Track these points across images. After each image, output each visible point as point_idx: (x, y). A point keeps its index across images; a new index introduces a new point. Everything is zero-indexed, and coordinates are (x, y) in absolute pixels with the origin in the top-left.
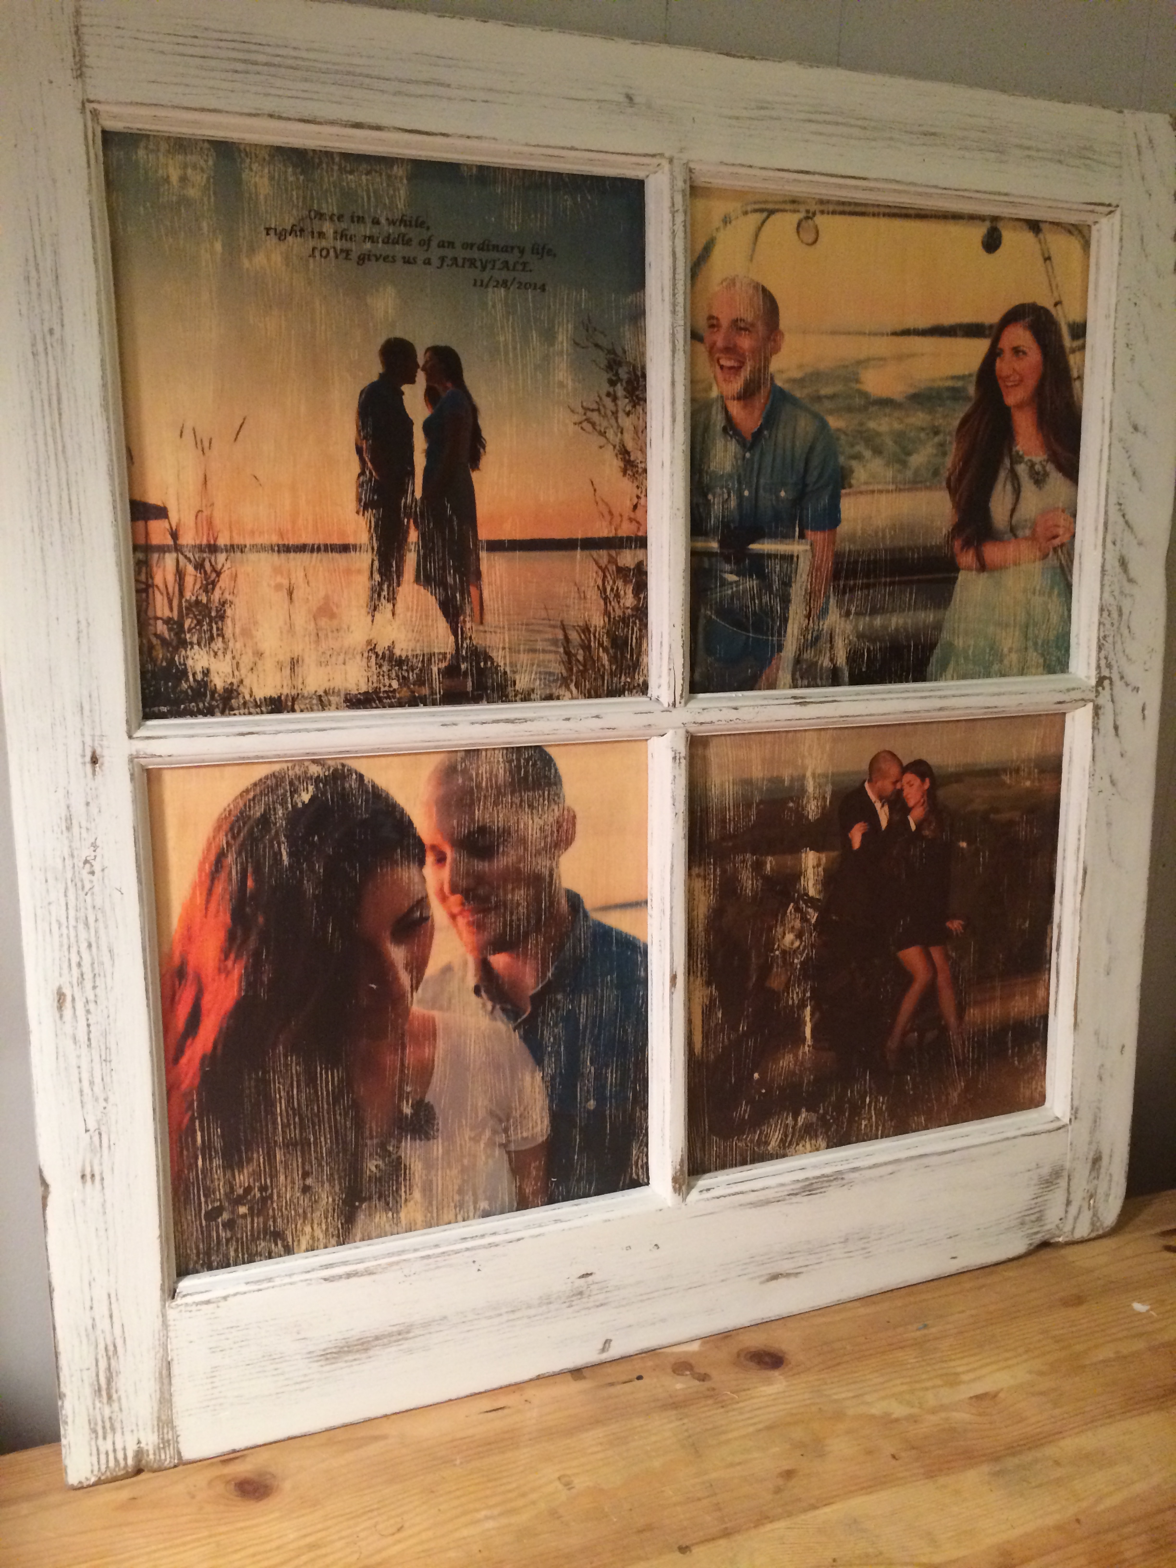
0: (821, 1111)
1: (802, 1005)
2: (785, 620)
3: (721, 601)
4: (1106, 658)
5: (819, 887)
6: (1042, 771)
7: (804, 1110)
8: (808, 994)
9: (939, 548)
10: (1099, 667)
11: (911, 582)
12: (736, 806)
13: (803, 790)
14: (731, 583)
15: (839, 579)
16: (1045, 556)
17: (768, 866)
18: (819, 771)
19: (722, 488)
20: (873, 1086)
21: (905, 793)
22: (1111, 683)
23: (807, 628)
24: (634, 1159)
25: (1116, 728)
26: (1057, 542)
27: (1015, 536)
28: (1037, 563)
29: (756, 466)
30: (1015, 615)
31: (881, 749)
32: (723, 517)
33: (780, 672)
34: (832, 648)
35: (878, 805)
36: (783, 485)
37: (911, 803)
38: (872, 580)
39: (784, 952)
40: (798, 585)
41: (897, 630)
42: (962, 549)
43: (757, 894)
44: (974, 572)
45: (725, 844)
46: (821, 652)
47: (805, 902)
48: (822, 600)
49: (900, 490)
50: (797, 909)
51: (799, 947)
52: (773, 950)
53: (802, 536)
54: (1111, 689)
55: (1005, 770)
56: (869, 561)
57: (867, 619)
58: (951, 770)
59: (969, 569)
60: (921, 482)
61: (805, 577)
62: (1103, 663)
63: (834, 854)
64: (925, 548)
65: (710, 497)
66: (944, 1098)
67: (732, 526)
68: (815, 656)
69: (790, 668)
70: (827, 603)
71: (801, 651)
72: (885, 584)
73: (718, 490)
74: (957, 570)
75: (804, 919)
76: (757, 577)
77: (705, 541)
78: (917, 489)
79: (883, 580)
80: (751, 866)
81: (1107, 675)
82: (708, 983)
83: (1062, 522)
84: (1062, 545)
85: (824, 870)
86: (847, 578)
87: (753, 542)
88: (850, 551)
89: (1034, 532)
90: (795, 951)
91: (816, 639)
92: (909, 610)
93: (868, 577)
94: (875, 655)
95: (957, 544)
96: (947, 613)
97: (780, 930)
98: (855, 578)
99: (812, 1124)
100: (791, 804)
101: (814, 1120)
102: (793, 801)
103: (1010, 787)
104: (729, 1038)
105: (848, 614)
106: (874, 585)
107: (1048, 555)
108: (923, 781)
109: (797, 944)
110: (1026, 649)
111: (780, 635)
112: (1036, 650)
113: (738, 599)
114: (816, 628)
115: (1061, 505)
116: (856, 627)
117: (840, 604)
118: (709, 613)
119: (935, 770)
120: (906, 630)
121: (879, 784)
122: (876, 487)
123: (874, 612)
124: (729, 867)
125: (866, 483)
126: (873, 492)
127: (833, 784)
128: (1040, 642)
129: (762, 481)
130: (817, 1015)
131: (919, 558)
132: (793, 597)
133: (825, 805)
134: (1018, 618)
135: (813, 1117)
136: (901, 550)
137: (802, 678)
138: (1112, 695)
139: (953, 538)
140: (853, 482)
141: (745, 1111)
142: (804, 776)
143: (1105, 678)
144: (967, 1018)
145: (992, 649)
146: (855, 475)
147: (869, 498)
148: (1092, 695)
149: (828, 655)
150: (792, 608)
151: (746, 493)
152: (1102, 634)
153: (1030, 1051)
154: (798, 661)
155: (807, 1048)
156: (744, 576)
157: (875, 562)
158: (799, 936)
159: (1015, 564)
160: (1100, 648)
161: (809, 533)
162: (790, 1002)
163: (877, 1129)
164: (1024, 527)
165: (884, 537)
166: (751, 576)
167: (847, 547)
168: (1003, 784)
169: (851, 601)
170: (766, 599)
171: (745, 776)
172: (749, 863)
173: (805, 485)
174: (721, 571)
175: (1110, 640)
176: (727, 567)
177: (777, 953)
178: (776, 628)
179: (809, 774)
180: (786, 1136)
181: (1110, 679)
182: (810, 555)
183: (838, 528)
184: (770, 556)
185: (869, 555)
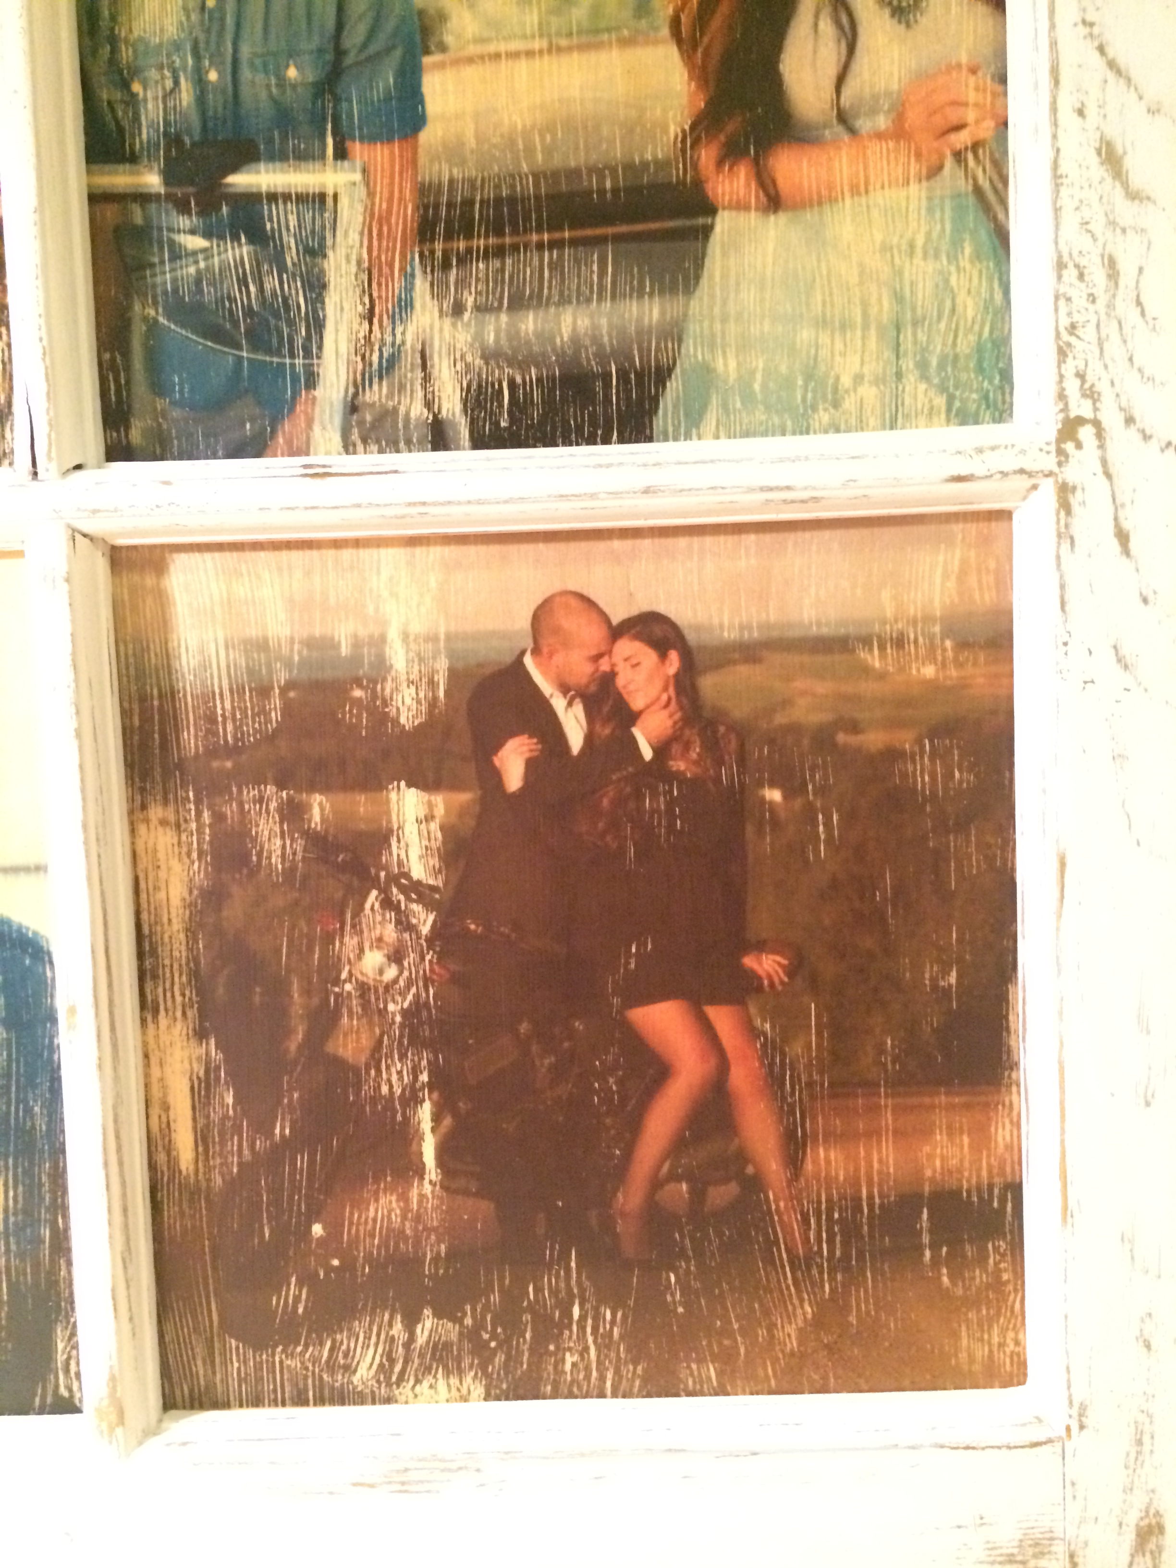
0: (468, 1321)
1: (412, 1099)
2: (317, 325)
3: (175, 290)
4: (1081, 376)
5: (435, 862)
6: (963, 645)
7: (427, 1312)
8: (424, 1077)
9: (662, 165)
10: (1062, 396)
11: (602, 240)
12: (237, 691)
13: (382, 667)
14: (195, 253)
15: (432, 240)
16: (935, 171)
17: (316, 812)
18: (417, 627)
19: (161, 67)
20: (587, 1284)
21: (620, 682)
22: (1100, 433)
23: (368, 339)
24: (61, 1358)
25: (1123, 537)
26: (962, 139)
27: (852, 131)
28: (914, 188)
29: (230, 20)
30: (865, 305)
31: (556, 586)
32: (167, 123)
33: (317, 429)
34: (427, 379)
35: (559, 703)
36: (292, 54)
37: (637, 703)
38: (508, 240)
39: (363, 989)
40: (341, 251)
41: (575, 339)
42: (720, 164)
43: (293, 869)
44: (753, 214)
45: (215, 764)
46: (402, 388)
47: (403, 890)
48: (398, 284)
49: (559, 50)
50: (387, 903)
51: (395, 981)
52: (337, 981)
53: (341, 154)
54: (1101, 447)
55: (866, 641)
56: (499, 200)
57: (504, 318)
58: (730, 635)
59: (741, 206)
60: (609, 30)
61: (354, 237)
62: (1072, 386)
63: (464, 797)
64: (629, 167)
65: (136, 87)
66: (762, 1333)
67: (187, 140)
68: (390, 395)
69: (338, 420)
70: (409, 288)
71: (359, 385)
72: (540, 246)
73: (153, 74)
74: (711, 210)
75: (404, 924)
76: (251, 241)
77: (132, 173)
78: (597, 46)
79: (535, 237)
80: (280, 810)
81: (1088, 414)
82: (201, 1035)
83: (972, 96)
84: (976, 146)
85: (442, 828)
86: (449, 236)
87: (235, 169)
88: (451, 181)
89: (900, 118)
90: (387, 988)
91: (390, 365)
92: (600, 299)
93: (500, 233)
94: (528, 396)
95: (707, 156)
96: (694, 304)
97: (350, 942)
98: (469, 236)
99: (448, 1345)
100: (358, 693)
101: (454, 1337)
102: (360, 686)
103: (882, 676)
104: (252, 1146)
105: (458, 309)
106: (515, 248)
107: (940, 168)
108: (663, 656)
109: (391, 972)
110: (899, 375)
111: (308, 354)
112: (924, 377)
113: (212, 283)
114: (389, 339)
115: (964, 59)
116: (479, 336)
117: (438, 291)
118: (152, 312)
119: (691, 637)
120: (596, 339)
121: (559, 659)
122: (502, 47)
123: (517, 303)
124: (230, 810)
125: (480, 40)
126: (497, 56)
127: (451, 655)
128: (934, 362)
129: (245, 51)
130: (448, 1121)
131: (615, 191)
132: (332, 277)
133: (435, 698)
134: (873, 311)
135: (450, 1330)
136: (574, 174)
137: (365, 441)
138: (1104, 462)
139: (696, 143)
140: (449, 39)
141: (297, 1299)
142: (383, 639)
143: (1080, 421)
144: (809, 1166)
145: (809, 377)
146: (453, 24)
147: (487, 69)
148: (1050, 462)
149: (420, 394)
150: (332, 300)
151: (213, 76)
152: (1064, 322)
153: (982, 1258)
154: (353, 408)
155: (427, 1188)
156: (221, 237)
157: (512, 200)
158: (396, 957)
159: (855, 191)
160: (1062, 353)
161: (357, 148)
162: (385, 1089)
163: (602, 1378)
164: (874, 111)
165: (529, 150)
166: (236, 238)
167: (445, 172)
168: (866, 670)
169: (462, 283)
170: (271, 283)
171: (253, 632)
172: (273, 805)
173: (340, 53)
174: (170, 230)
175: (1089, 333)
176: (184, 222)
177: (348, 987)
178: (299, 342)
179: (393, 635)
180: (392, 1361)
181: (1097, 424)
182: (361, 191)
183: (424, 136)
184: (273, 197)
185: (498, 187)
